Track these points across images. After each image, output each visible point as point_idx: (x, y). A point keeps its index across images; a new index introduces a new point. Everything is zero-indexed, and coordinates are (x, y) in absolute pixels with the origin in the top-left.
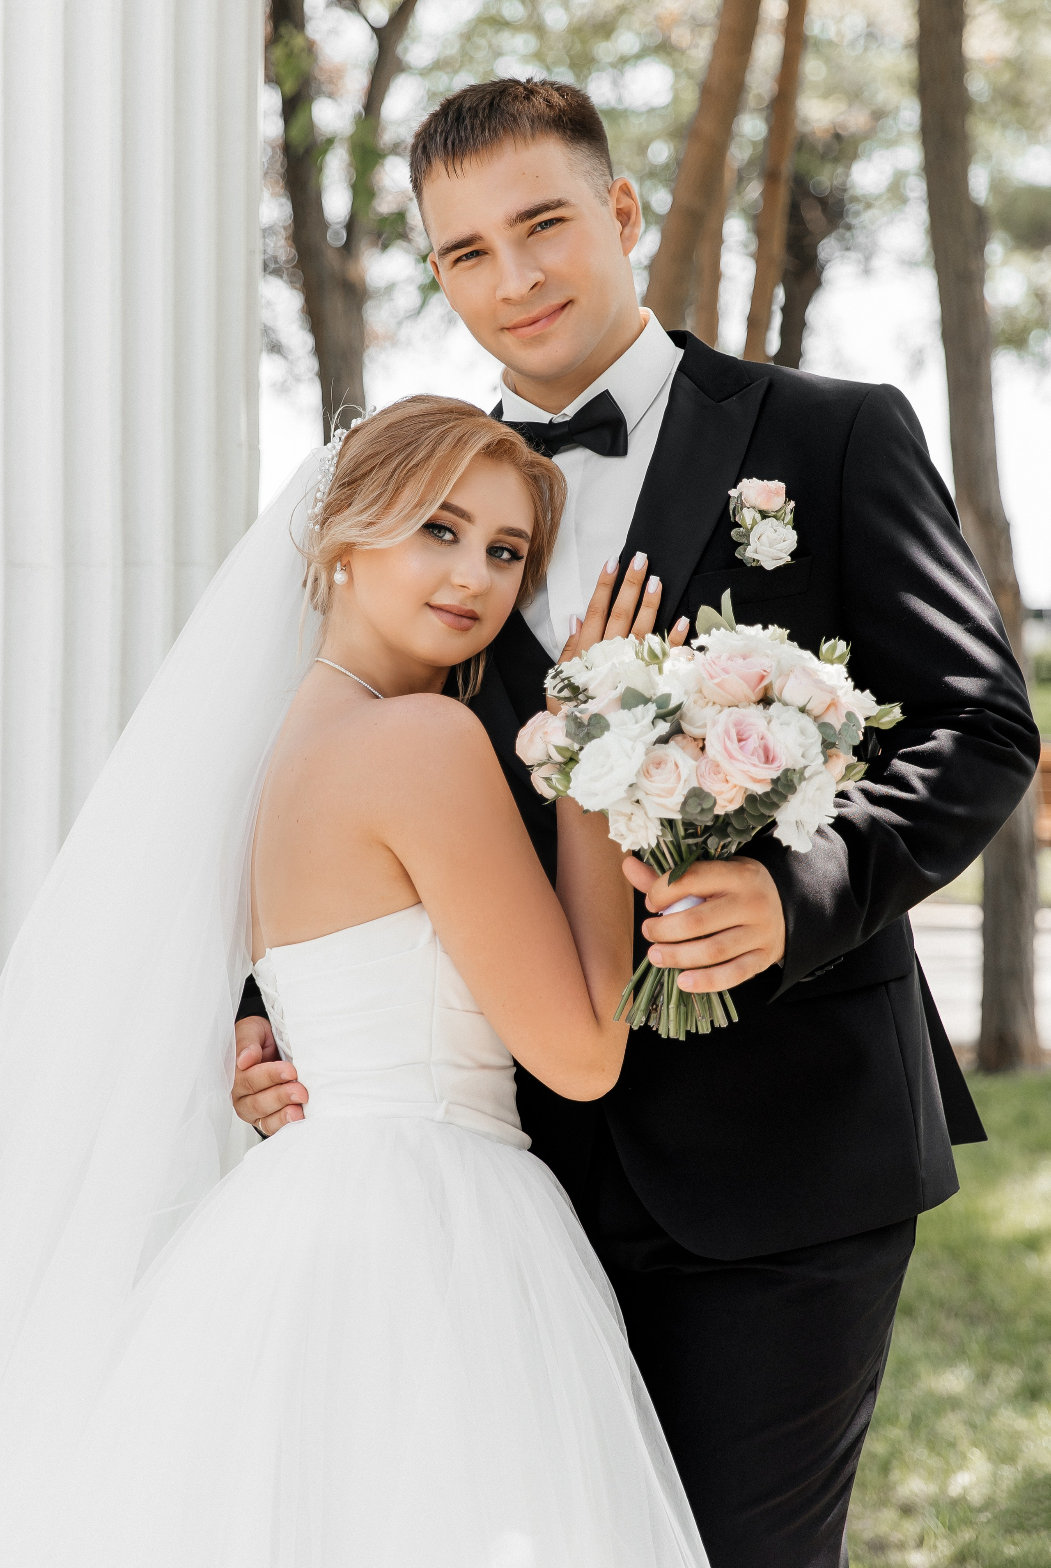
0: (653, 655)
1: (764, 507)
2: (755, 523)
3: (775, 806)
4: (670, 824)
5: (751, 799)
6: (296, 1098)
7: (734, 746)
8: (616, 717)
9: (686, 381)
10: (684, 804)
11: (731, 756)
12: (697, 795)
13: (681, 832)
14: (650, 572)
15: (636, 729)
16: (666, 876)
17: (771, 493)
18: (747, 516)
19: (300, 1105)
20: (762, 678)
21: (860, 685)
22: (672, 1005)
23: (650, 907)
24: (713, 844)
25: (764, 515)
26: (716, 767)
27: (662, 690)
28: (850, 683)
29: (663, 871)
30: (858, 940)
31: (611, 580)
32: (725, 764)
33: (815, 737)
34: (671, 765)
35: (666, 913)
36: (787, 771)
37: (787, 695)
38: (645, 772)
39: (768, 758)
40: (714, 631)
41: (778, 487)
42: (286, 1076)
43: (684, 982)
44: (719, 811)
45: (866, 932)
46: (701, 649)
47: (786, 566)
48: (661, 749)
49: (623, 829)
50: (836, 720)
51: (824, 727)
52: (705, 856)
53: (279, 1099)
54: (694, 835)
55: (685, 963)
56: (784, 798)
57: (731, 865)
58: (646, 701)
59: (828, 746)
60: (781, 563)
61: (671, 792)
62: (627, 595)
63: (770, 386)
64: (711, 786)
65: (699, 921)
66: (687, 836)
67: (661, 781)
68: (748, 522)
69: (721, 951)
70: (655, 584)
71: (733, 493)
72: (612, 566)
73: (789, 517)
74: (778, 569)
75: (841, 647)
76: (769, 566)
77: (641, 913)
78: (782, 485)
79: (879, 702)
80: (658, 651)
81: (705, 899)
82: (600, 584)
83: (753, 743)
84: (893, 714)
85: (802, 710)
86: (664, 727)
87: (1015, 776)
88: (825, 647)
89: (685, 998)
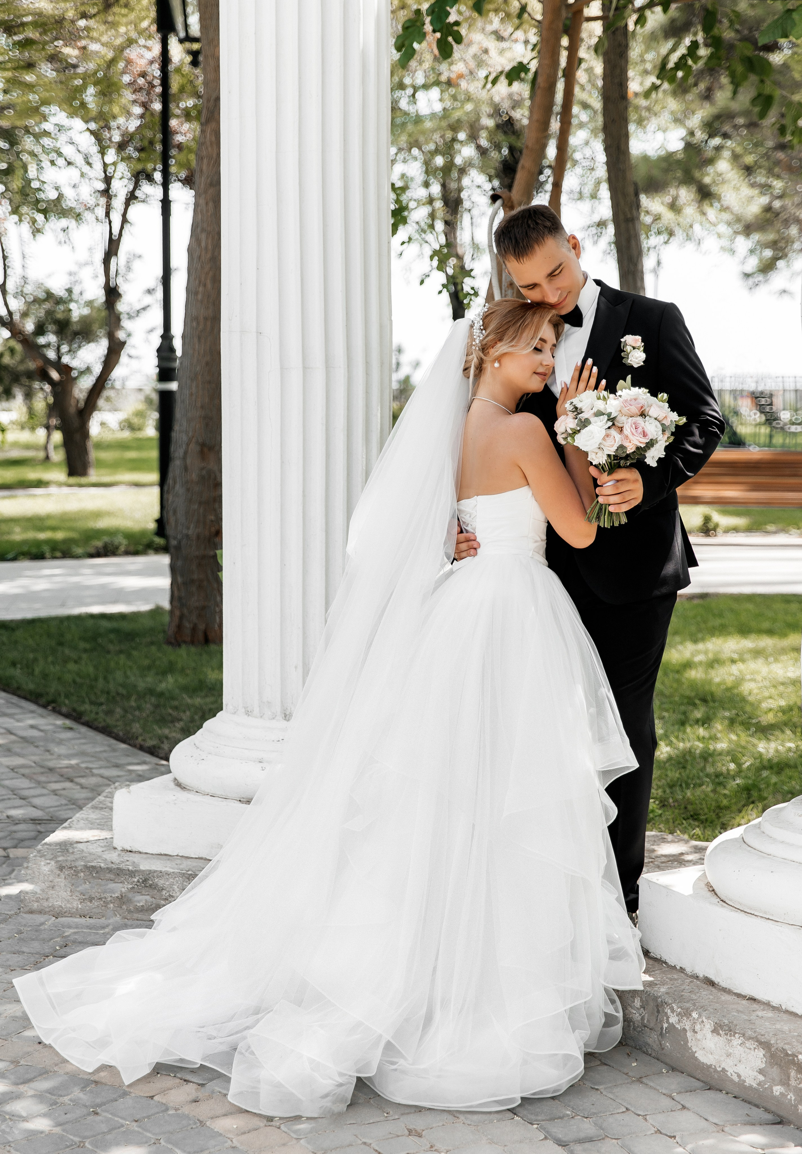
0: (604, 397)
1: (634, 345)
2: (631, 351)
3: (646, 451)
4: (609, 456)
5: (638, 448)
6: (475, 546)
7: (634, 431)
8: (593, 419)
9: (603, 299)
10: (617, 450)
11: (633, 434)
12: (622, 447)
13: (612, 458)
14: (594, 365)
15: (601, 424)
16: (606, 473)
17: (636, 340)
18: (628, 348)
19: (475, 549)
20: (642, 407)
21: (673, 410)
22: (606, 516)
23: (599, 483)
24: (622, 463)
25: (634, 348)
26: (627, 437)
27: (609, 411)
28: (669, 409)
29: (604, 472)
30: (665, 495)
31: (579, 368)
32: (631, 436)
33: (660, 428)
34: (612, 437)
35: (604, 486)
36: (651, 440)
37: (650, 413)
38: (604, 439)
39: (645, 435)
40: (624, 390)
41: (639, 338)
42: (472, 538)
43: (611, 509)
44: (628, 452)
45: (667, 493)
46: (620, 396)
47: (641, 366)
48: (609, 431)
49: (594, 457)
50: (667, 423)
51: (663, 425)
52: (619, 467)
53: (468, 546)
54: (616, 460)
55: (611, 502)
56: (649, 449)
57: (627, 470)
58: (603, 414)
59: (664, 431)
60: (639, 365)
61: (612, 446)
62: (586, 373)
63: (633, 302)
64: (626, 444)
65: (617, 488)
66: (614, 460)
67: (609, 441)
68: (629, 351)
69: (624, 498)
70: (595, 369)
71: (622, 340)
72: (580, 363)
73: (642, 349)
74: (639, 367)
75: (665, 396)
76: (636, 366)
77: (596, 485)
78: (640, 338)
79: (679, 416)
80: (606, 397)
81: (618, 481)
82: (575, 370)
83: (640, 430)
84: (684, 420)
85: (656, 419)
86: (610, 424)
87: (716, 439)
88: (660, 396)
89: (611, 514)
